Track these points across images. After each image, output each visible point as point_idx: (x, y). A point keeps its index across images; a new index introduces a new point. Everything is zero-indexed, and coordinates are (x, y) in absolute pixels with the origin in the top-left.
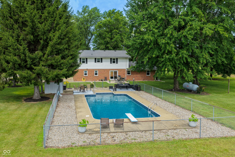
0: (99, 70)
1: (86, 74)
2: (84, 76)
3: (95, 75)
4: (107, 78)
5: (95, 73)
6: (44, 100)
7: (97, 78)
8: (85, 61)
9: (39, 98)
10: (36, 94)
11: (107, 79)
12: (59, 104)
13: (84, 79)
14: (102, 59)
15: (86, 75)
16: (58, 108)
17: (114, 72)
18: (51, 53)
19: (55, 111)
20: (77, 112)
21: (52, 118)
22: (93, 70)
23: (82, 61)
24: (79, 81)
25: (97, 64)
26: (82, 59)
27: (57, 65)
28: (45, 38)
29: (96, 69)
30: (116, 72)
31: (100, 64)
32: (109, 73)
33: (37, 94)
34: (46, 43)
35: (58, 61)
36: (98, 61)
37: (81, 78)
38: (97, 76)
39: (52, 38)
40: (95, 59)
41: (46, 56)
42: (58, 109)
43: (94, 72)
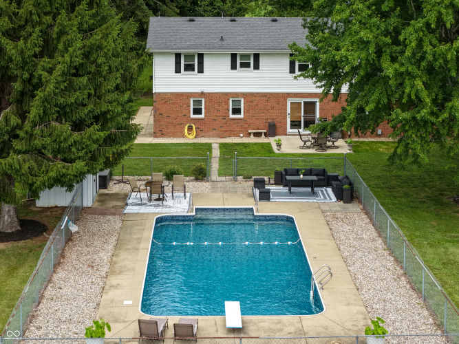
0: (245, 95)
1: (198, 111)
2: (192, 116)
3: (232, 116)
4: (278, 125)
5: (231, 107)
6: (29, 238)
7: (241, 127)
8: (196, 63)
9: (14, 230)
10: (6, 217)
11: (279, 130)
12: (68, 254)
13: (190, 128)
14: (257, 57)
15: (201, 113)
16: (59, 270)
17: (305, 103)
18: (43, 118)
19: (50, 281)
20: (106, 287)
21: (36, 304)
22: (227, 95)
23: (183, 63)
24: (174, 135)
25: (241, 73)
26: (185, 56)
27: (58, 149)
28: (26, 76)
29: (236, 95)
30: (314, 104)
31: (249, 73)
32: (286, 109)
33: (10, 216)
34: (31, 88)
35: (62, 138)
36: (245, 65)
37: (182, 125)
38: (239, 119)
39: (43, 80)
40: (234, 56)
41: (27, 126)
42: (60, 274)
43: (228, 104)
